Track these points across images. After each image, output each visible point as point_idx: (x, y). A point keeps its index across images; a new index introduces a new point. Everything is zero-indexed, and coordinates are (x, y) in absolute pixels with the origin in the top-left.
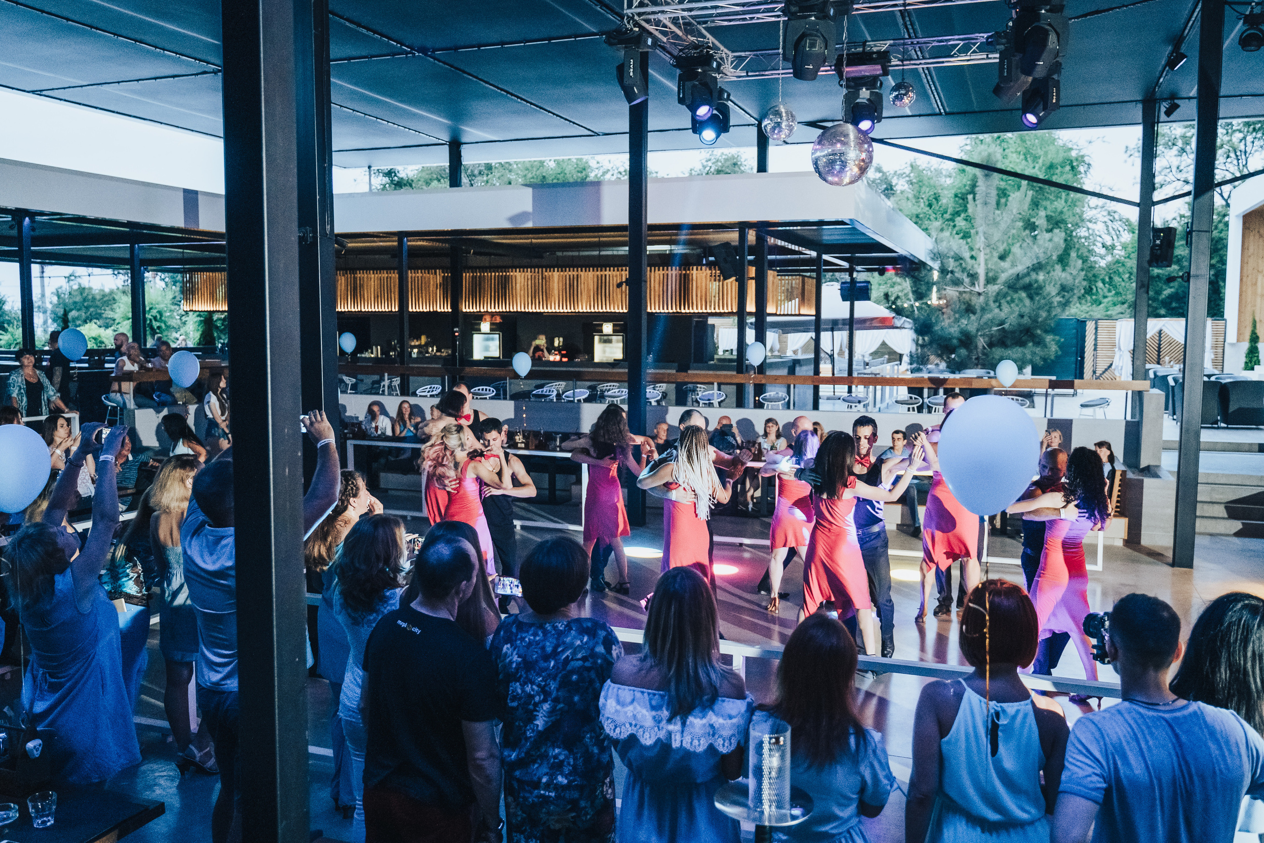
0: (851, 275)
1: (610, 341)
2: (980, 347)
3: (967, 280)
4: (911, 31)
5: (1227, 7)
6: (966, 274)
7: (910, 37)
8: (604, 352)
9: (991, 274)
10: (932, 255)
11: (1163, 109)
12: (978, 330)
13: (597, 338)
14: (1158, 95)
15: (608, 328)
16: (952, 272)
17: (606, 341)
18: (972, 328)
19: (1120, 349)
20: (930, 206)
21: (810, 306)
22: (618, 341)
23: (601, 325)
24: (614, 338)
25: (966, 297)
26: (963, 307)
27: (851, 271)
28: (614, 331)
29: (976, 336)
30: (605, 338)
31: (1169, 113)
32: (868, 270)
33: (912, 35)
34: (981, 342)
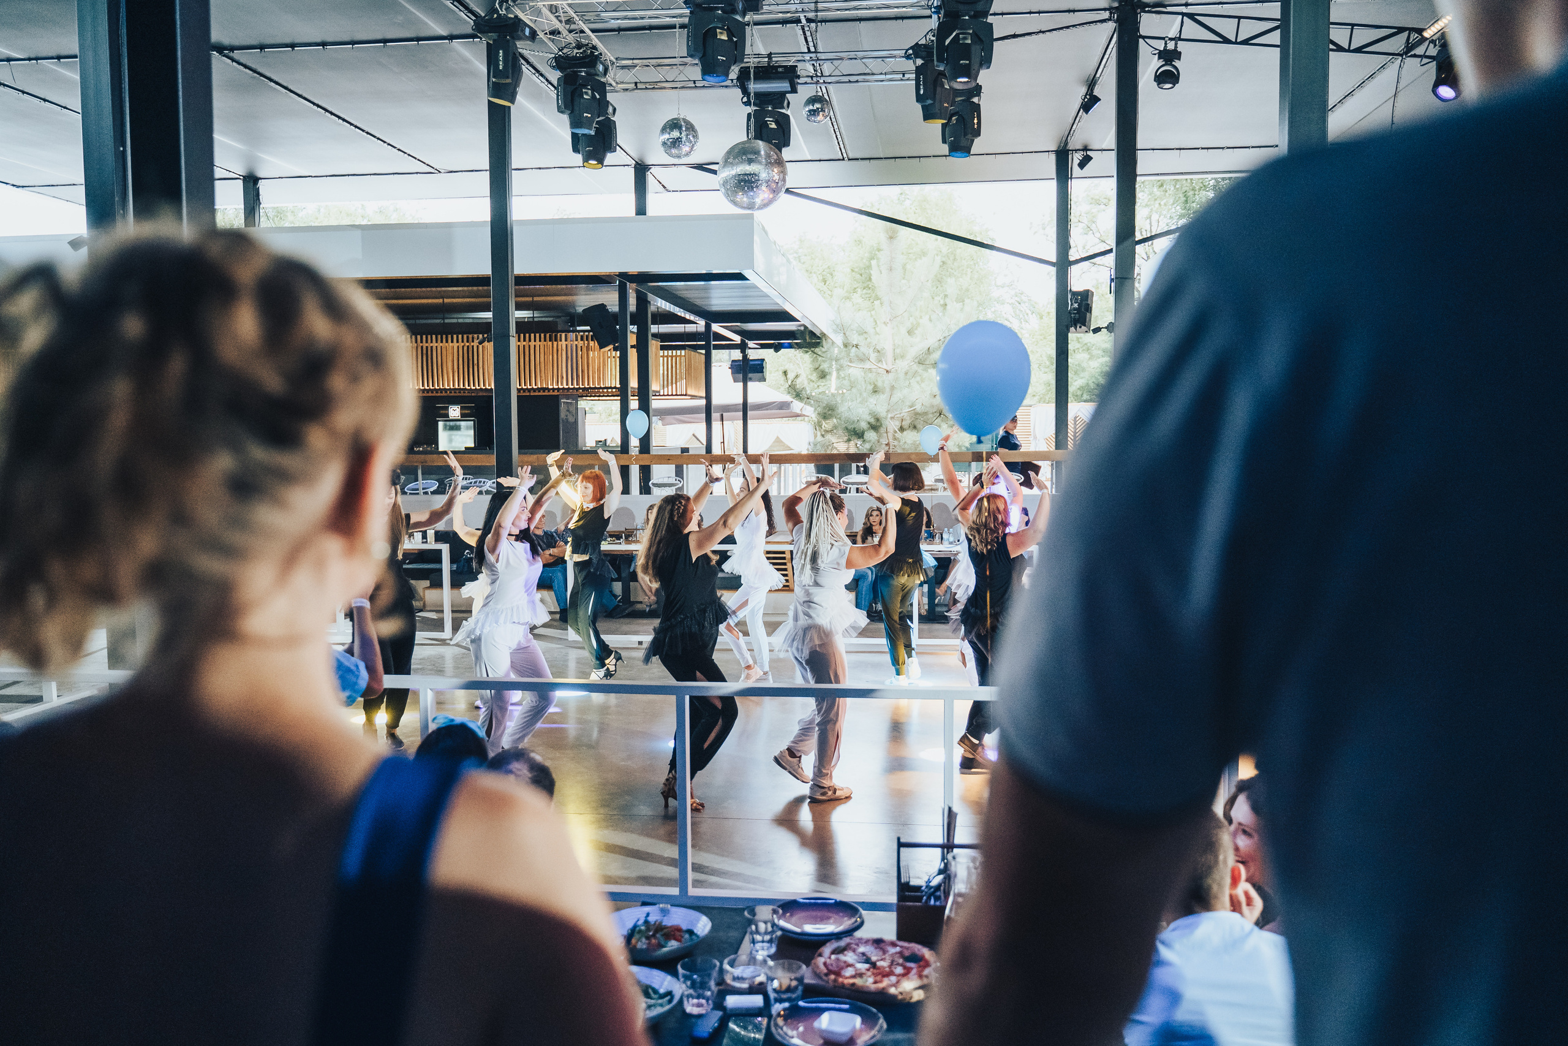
0: (743, 352)
1: (458, 428)
2: (891, 430)
3: (873, 356)
4: (811, 44)
5: (1141, 40)
6: (871, 350)
7: (809, 51)
8: (450, 441)
9: (898, 351)
10: (835, 327)
11: (1076, 162)
12: (888, 411)
13: (441, 424)
14: (1070, 146)
15: (454, 412)
16: (857, 346)
17: (452, 428)
18: (881, 411)
19: (1035, 438)
20: (825, 282)
21: (698, 388)
22: (468, 428)
23: (447, 408)
24: (463, 424)
25: (871, 376)
26: (871, 387)
27: (743, 347)
28: (462, 415)
29: (886, 418)
30: (452, 423)
31: (1082, 165)
32: (763, 346)
33: (812, 49)
34: (892, 425)
